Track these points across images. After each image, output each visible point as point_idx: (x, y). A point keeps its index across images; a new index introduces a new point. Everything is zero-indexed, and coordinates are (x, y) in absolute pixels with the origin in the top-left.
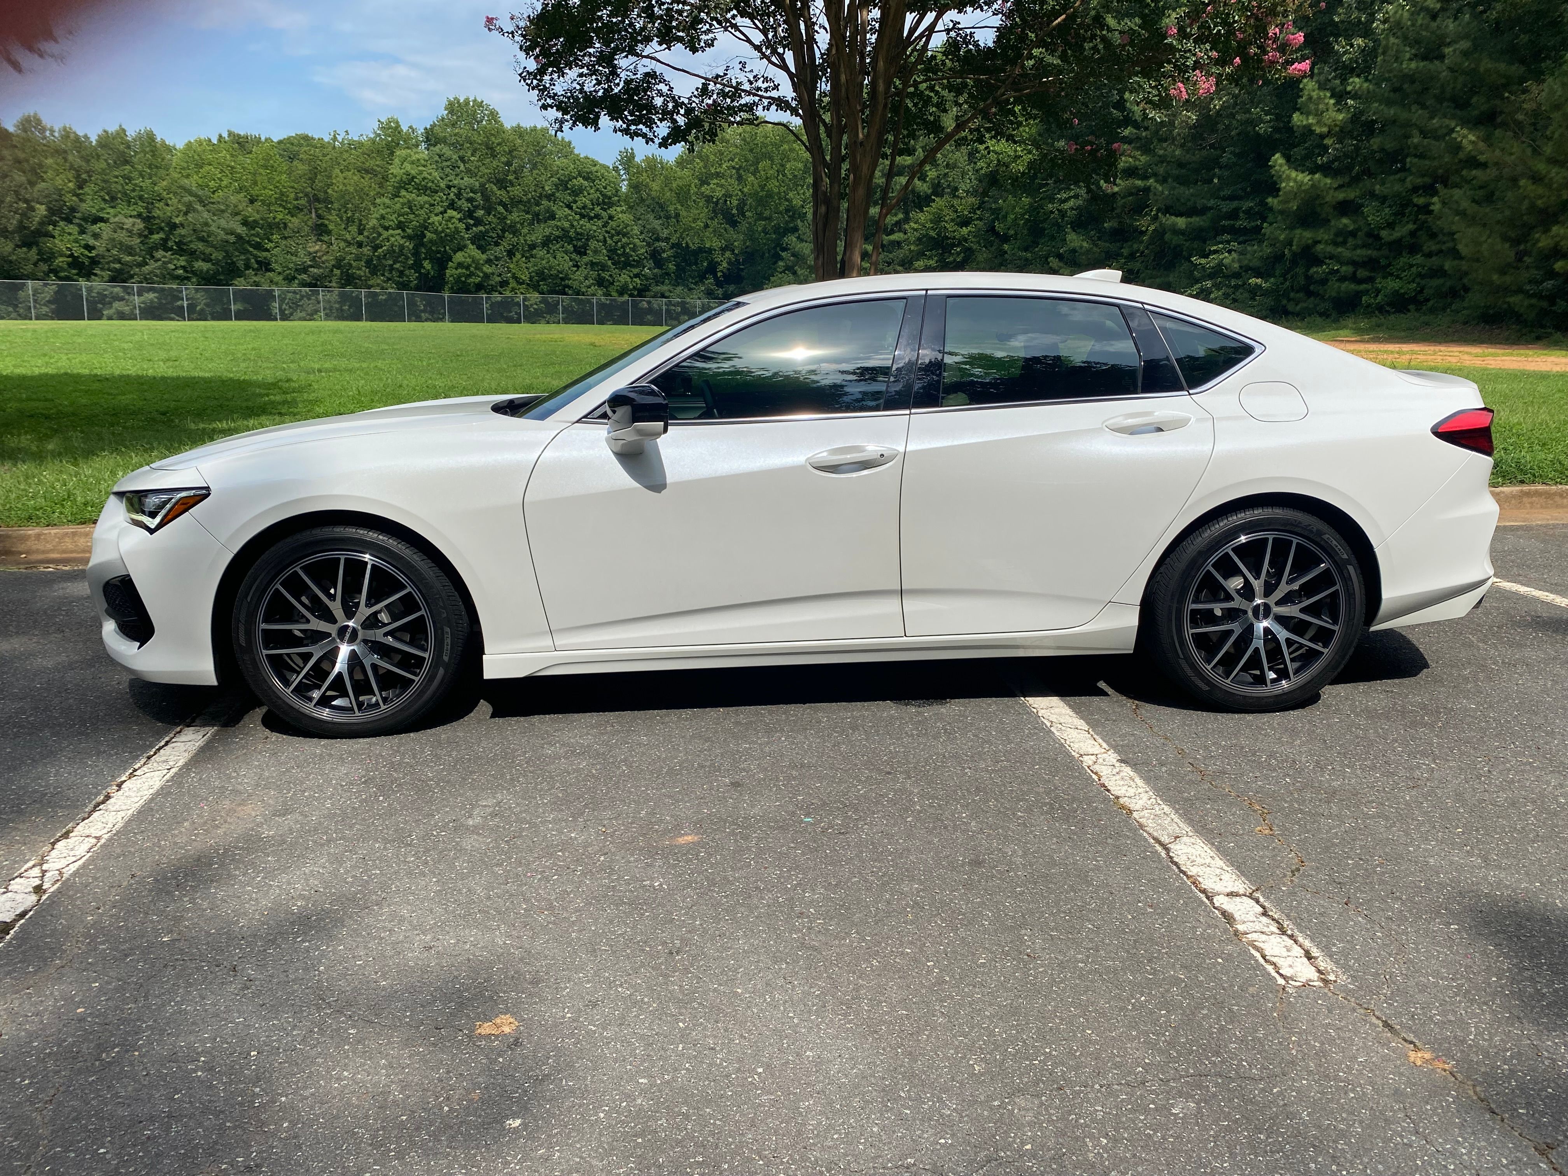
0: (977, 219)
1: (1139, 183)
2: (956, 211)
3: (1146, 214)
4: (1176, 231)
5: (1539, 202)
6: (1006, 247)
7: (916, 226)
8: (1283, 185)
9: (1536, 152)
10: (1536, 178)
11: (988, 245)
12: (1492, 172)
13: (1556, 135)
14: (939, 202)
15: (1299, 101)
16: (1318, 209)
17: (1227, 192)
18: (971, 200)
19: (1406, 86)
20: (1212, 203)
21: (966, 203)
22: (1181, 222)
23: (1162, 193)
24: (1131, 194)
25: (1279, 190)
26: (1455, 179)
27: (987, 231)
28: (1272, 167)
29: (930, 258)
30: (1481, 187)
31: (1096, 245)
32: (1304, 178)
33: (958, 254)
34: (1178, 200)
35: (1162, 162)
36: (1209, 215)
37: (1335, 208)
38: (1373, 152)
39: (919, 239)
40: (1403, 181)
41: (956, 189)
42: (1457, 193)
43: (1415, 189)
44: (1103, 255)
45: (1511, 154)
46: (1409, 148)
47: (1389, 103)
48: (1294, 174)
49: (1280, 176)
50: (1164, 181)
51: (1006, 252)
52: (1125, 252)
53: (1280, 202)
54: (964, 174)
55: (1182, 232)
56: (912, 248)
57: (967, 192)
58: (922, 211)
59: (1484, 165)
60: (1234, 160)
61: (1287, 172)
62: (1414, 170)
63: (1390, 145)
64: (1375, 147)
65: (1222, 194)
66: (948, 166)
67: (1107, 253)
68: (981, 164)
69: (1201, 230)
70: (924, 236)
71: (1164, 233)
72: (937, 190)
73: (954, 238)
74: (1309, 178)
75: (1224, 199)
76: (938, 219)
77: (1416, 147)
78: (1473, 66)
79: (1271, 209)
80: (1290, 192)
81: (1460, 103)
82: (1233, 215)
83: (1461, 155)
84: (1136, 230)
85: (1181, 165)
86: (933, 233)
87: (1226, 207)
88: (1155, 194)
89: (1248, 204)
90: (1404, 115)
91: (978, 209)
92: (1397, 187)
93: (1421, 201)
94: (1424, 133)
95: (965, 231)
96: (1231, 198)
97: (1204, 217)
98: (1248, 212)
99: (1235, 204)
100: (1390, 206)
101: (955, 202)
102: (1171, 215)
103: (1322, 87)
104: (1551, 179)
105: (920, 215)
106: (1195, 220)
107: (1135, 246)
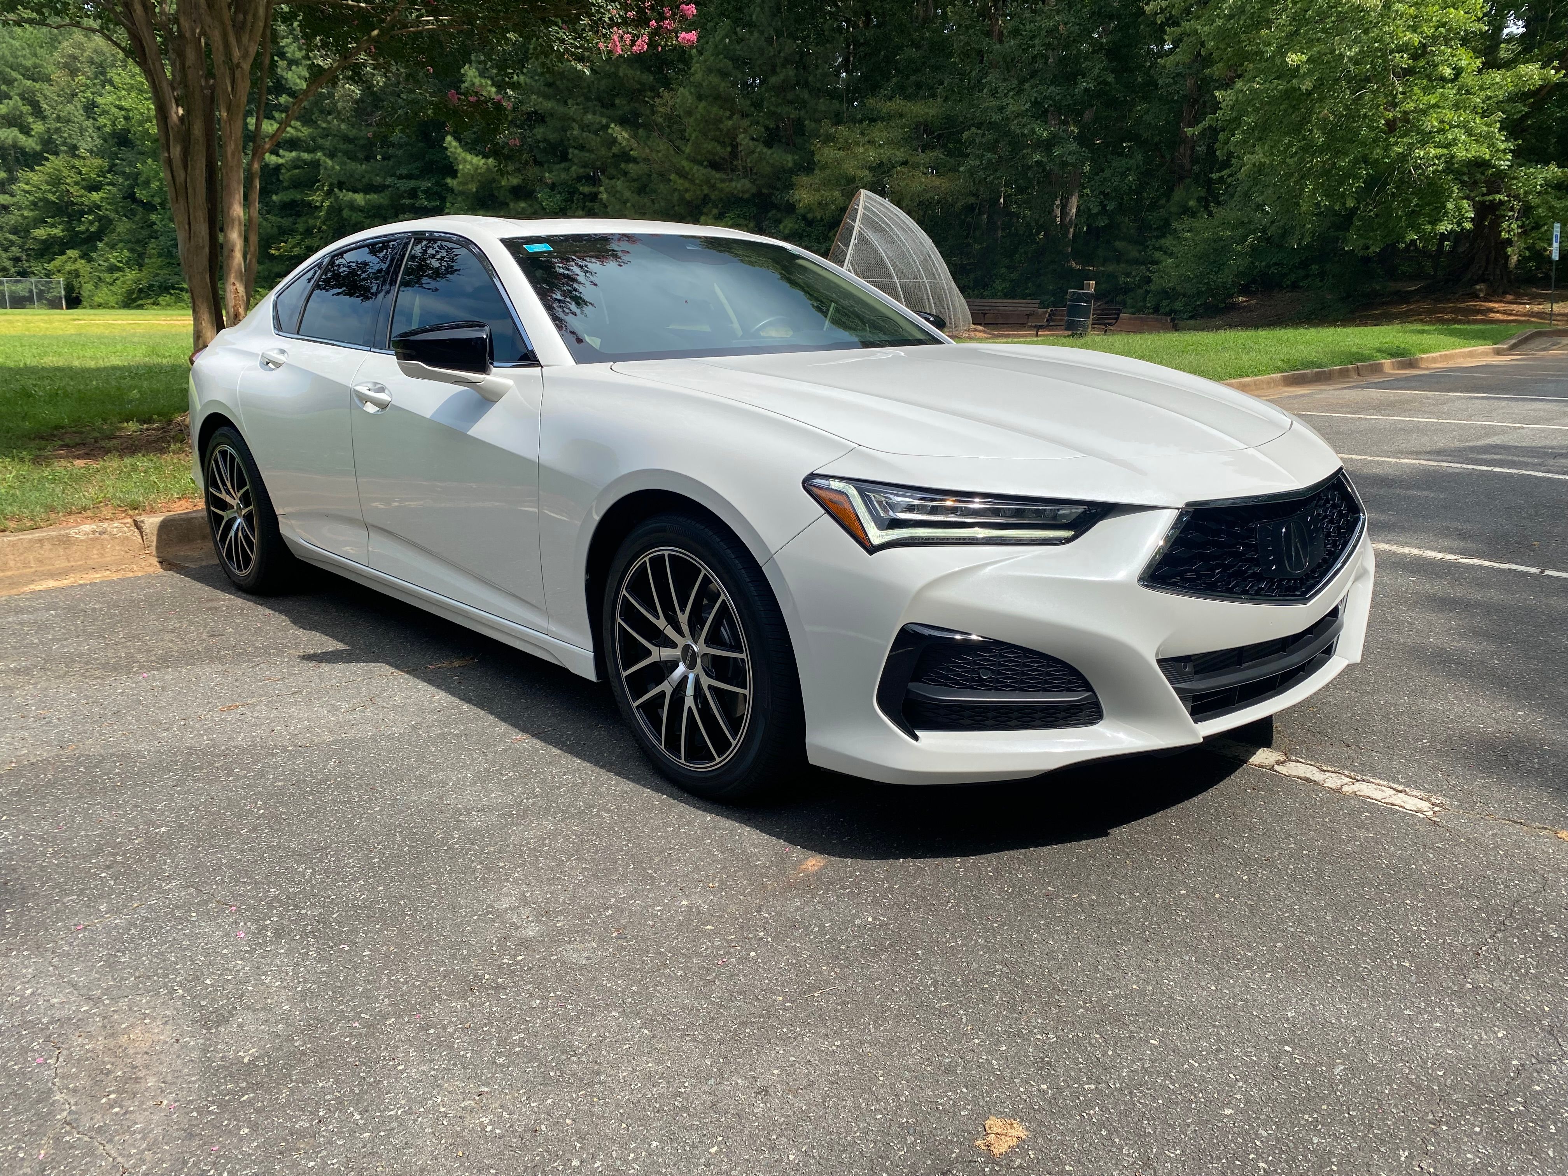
0: (109, 184)
1: (306, 156)
2: (80, 173)
3: (318, 189)
4: (352, 207)
5: (687, 196)
6: (153, 217)
7: (27, 188)
8: (461, 167)
9: (678, 150)
10: (682, 174)
11: (130, 214)
12: (643, 167)
13: (693, 137)
14: (54, 163)
15: (463, 86)
16: (496, 193)
17: (404, 171)
18: (98, 162)
19: (558, 83)
20: (389, 181)
21: (91, 166)
22: (359, 199)
23: (333, 168)
24: (296, 167)
25: (456, 171)
26: (612, 171)
27: (124, 198)
28: (446, 148)
29: (53, 226)
30: (634, 180)
31: (266, 220)
32: (478, 161)
33: (91, 223)
34: (351, 176)
35: (328, 136)
36: (388, 192)
37: (510, 192)
38: (538, 142)
39: (34, 204)
40: (567, 170)
41: (75, 147)
42: (619, 184)
43: (579, 179)
44: (275, 230)
45: (658, 152)
46: (569, 139)
47: (547, 97)
48: (469, 157)
49: (456, 159)
50: (332, 155)
51: (154, 224)
52: (301, 227)
53: (460, 183)
54: (82, 130)
55: (361, 210)
56: (26, 213)
57: (91, 152)
58: (33, 170)
59: (635, 160)
60: (406, 139)
61: (463, 154)
62: (576, 160)
63: (553, 137)
64: (539, 137)
65: (398, 173)
66: (59, 119)
67: (280, 227)
68: (102, 120)
69: (379, 207)
70: (41, 200)
71: (340, 210)
72: (49, 146)
73: (82, 204)
74: (483, 161)
75: (401, 177)
76: (56, 181)
77: (575, 139)
78: (613, 69)
79: (452, 190)
80: (468, 174)
81: (606, 102)
82: (413, 193)
83: (615, 150)
84: (309, 204)
85: (346, 139)
86: (53, 198)
87: (405, 185)
88: (326, 169)
89: (426, 184)
90: (561, 109)
91: (109, 172)
92: (563, 176)
93: (586, 189)
94: (584, 128)
95: (95, 196)
96: (409, 177)
97: (382, 194)
98: (426, 192)
99: (412, 183)
100: (559, 193)
101: (77, 163)
102: (348, 190)
103: (482, 75)
104: (693, 175)
105: (31, 174)
106: (373, 197)
107: (311, 222)
